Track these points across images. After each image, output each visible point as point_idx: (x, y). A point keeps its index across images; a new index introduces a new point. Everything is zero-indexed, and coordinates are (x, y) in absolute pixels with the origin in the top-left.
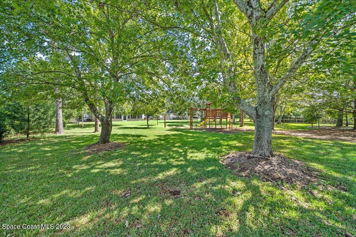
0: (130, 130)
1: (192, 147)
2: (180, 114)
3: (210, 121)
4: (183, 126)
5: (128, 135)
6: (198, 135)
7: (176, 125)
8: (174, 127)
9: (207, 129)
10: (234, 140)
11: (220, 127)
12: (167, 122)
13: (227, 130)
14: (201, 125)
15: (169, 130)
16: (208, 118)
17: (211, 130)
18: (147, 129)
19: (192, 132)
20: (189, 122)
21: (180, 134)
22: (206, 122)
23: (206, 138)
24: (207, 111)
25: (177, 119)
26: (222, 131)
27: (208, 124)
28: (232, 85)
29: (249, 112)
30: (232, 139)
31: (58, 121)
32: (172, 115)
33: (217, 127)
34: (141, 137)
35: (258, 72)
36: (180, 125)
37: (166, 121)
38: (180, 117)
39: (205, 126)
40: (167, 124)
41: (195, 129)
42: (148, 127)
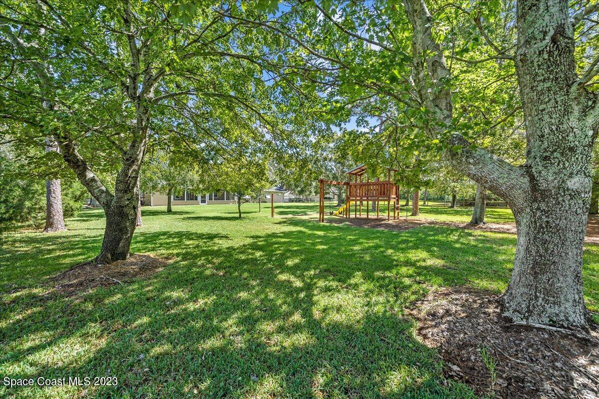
0: (203, 222)
1: (326, 271)
2: (301, 192)
3: (356, 205)
4: (306, 214)
5: (189, 236)
6: (335, 234)
7: (294, 212)
8: (290, 216)
9: (351, 220)
10: (416, 247)
11: (376, 217)
12: (277, 207)
13: (390, 222)
14: (340, 213)
15: (280, 223)
16: (353, 200)
17: (359, 222)
18: (237, 221)
19: (324, 226)
20: (316, 206)
21: (300, 232)
22: (349, 207)
23: (355, 242)
24: (351, 186)
25: (296, 201)
26: (380, 225)
27: (353, 211)
28: (443, 105)
29: (501, 181)
30: (411, 244)
31: (52, 205)
32: (287, 195)
33: (369, 217)
34: (216, 240)
35: (540, 53)
36: (302, 212)
37: (275, 205)
38: (301, 197)
39: (346, 215)
40: (276, 210)
41: (330, 221)
42: (240, 215)
